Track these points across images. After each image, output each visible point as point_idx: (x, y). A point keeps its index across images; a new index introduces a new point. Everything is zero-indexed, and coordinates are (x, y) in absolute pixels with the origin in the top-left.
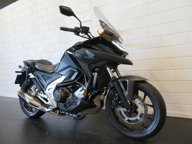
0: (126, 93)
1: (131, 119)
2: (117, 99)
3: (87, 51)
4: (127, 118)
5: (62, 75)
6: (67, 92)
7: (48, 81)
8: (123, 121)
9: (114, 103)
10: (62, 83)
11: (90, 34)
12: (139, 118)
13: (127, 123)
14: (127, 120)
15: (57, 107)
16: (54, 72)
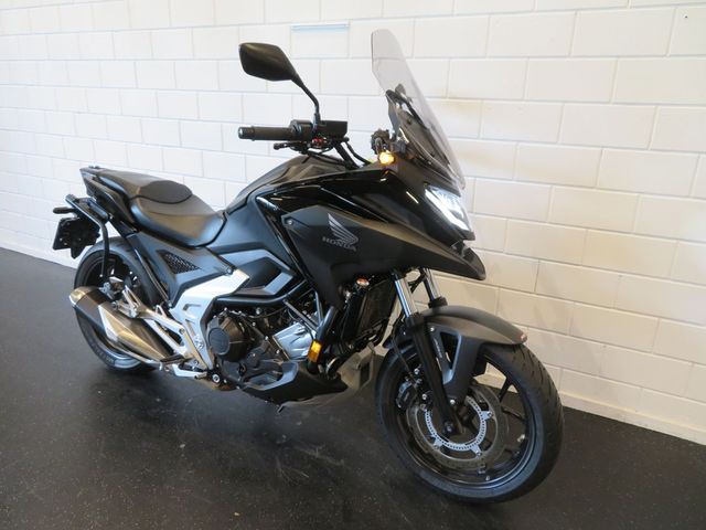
0: (449, 376)
1: (452, 445)
2: (415, 386)
3: (333, 220)
4: (439, 442)
5: (234, 268)
6: (252, 330)
7: (182, 278)
8: (428, 448)
9: (407, 396)
10: (233, 295)
11: (349, 147)
12: (477, 450)
13: (437, 454)
14: (440, 445)
15: (215, 366)
16: (204, 246)
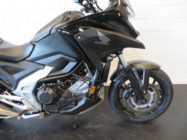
0: (142, 83)
2: (130, 91)
3: (100, 33)
4: (137, 107)
5: (44, 65)
6: (60, 89)
7: (16, 76)
8: (133, 110)
9: (128, 95)
10: (47, 77)
12: (150, 105)
13: (136, 111)
16: (24, 59)
